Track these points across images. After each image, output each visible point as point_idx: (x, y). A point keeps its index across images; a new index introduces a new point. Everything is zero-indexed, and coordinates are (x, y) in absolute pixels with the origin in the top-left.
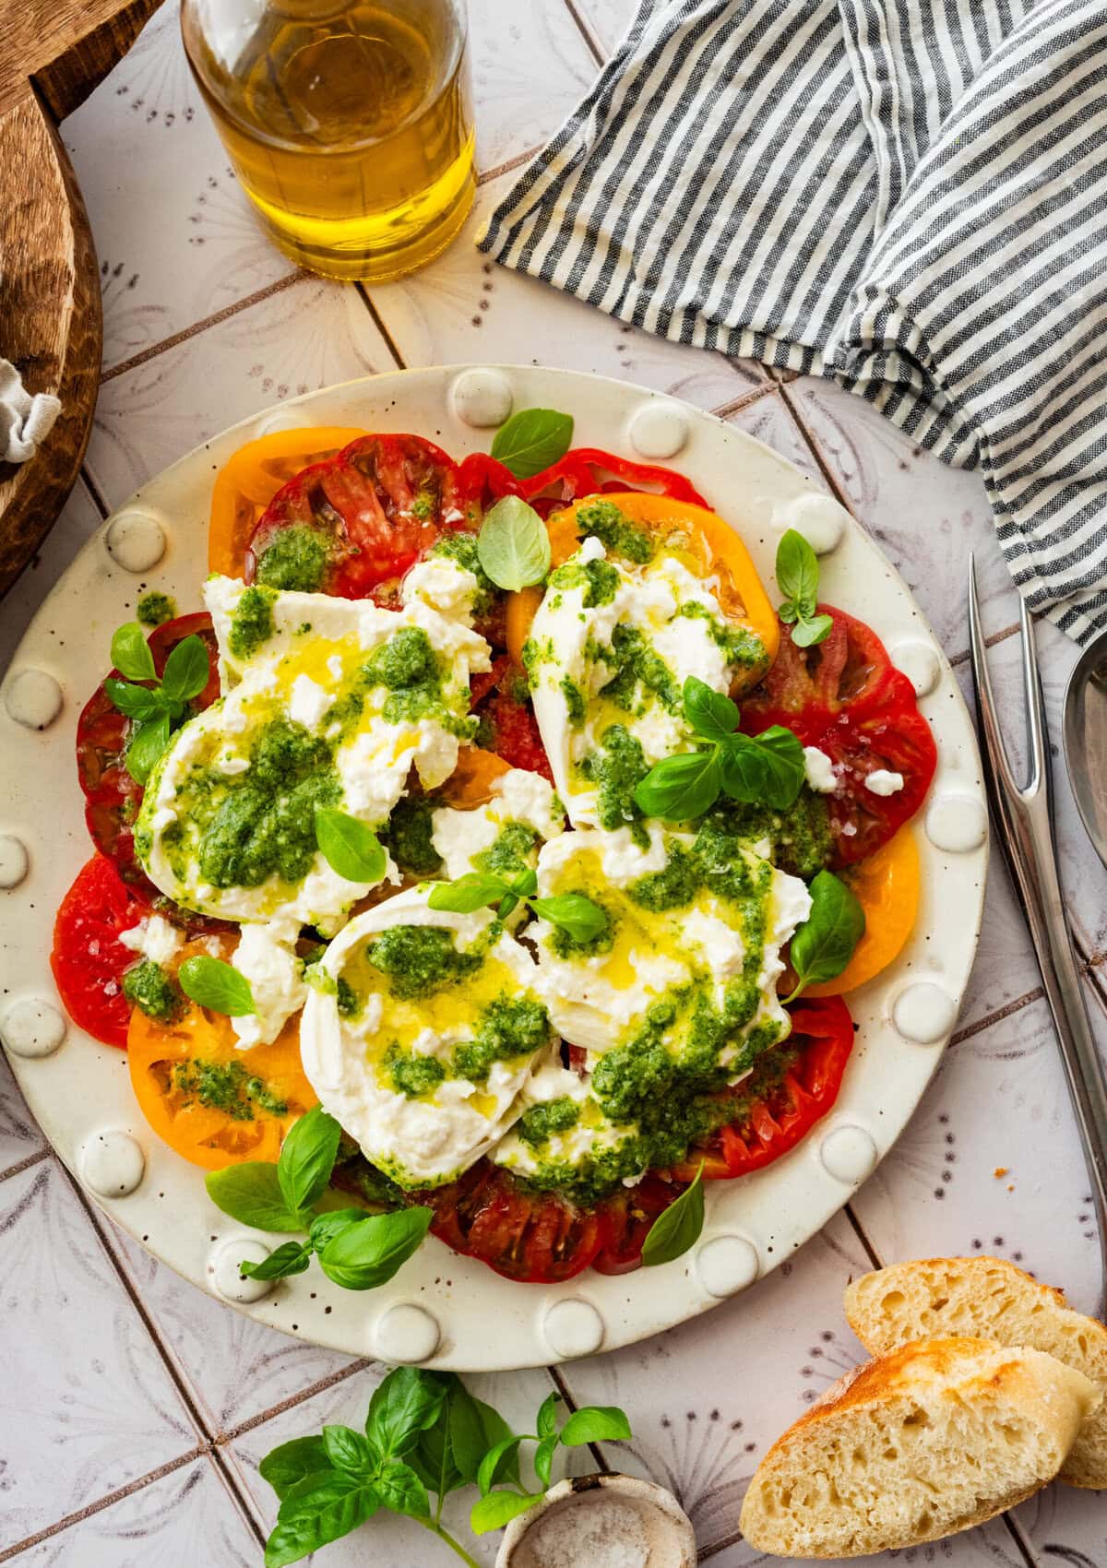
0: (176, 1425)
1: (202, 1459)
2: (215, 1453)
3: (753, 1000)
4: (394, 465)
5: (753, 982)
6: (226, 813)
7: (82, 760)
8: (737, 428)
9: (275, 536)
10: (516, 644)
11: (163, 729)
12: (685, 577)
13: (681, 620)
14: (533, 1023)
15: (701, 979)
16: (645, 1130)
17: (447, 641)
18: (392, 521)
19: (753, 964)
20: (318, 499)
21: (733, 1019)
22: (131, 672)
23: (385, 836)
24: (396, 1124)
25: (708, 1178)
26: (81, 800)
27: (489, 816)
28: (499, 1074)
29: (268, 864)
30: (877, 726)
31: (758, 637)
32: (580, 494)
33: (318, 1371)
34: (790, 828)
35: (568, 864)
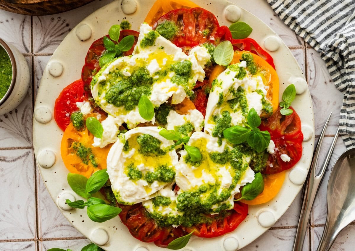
0: (31, 231)
1: (34, 242)
2: (38, 242)
3: (228, 196)
4: (204, 18)
5: (230, 192)
6: (118, 84)
7: (88, 54)
8: (292, 53)
9: (165, 21)
10: (212, 78)
11: (113, 55)
12: (262, 83)
13: (256, 93)
14: (171, 176)
15: (217, 185)
16: (185, 215)
17: (196, 69)
18: (196, 32)
19: (232, 187)
20: (180, 17)
21: (221, 199)
22: (112, 37)
23: (156, 110)
24: (123, 184)
25: (194, 234)
26: (84, 63)
27: (184, 118)
28: (156, 184)
29: (123, 103)
30: (291, 143)
31: (272, 107)
32: (246, 49)
33: (73, 234)
34: (257, 158)
35: (198, 140)
